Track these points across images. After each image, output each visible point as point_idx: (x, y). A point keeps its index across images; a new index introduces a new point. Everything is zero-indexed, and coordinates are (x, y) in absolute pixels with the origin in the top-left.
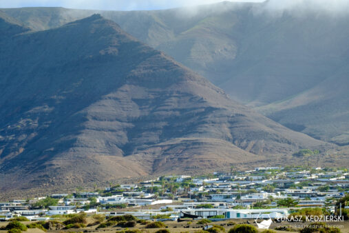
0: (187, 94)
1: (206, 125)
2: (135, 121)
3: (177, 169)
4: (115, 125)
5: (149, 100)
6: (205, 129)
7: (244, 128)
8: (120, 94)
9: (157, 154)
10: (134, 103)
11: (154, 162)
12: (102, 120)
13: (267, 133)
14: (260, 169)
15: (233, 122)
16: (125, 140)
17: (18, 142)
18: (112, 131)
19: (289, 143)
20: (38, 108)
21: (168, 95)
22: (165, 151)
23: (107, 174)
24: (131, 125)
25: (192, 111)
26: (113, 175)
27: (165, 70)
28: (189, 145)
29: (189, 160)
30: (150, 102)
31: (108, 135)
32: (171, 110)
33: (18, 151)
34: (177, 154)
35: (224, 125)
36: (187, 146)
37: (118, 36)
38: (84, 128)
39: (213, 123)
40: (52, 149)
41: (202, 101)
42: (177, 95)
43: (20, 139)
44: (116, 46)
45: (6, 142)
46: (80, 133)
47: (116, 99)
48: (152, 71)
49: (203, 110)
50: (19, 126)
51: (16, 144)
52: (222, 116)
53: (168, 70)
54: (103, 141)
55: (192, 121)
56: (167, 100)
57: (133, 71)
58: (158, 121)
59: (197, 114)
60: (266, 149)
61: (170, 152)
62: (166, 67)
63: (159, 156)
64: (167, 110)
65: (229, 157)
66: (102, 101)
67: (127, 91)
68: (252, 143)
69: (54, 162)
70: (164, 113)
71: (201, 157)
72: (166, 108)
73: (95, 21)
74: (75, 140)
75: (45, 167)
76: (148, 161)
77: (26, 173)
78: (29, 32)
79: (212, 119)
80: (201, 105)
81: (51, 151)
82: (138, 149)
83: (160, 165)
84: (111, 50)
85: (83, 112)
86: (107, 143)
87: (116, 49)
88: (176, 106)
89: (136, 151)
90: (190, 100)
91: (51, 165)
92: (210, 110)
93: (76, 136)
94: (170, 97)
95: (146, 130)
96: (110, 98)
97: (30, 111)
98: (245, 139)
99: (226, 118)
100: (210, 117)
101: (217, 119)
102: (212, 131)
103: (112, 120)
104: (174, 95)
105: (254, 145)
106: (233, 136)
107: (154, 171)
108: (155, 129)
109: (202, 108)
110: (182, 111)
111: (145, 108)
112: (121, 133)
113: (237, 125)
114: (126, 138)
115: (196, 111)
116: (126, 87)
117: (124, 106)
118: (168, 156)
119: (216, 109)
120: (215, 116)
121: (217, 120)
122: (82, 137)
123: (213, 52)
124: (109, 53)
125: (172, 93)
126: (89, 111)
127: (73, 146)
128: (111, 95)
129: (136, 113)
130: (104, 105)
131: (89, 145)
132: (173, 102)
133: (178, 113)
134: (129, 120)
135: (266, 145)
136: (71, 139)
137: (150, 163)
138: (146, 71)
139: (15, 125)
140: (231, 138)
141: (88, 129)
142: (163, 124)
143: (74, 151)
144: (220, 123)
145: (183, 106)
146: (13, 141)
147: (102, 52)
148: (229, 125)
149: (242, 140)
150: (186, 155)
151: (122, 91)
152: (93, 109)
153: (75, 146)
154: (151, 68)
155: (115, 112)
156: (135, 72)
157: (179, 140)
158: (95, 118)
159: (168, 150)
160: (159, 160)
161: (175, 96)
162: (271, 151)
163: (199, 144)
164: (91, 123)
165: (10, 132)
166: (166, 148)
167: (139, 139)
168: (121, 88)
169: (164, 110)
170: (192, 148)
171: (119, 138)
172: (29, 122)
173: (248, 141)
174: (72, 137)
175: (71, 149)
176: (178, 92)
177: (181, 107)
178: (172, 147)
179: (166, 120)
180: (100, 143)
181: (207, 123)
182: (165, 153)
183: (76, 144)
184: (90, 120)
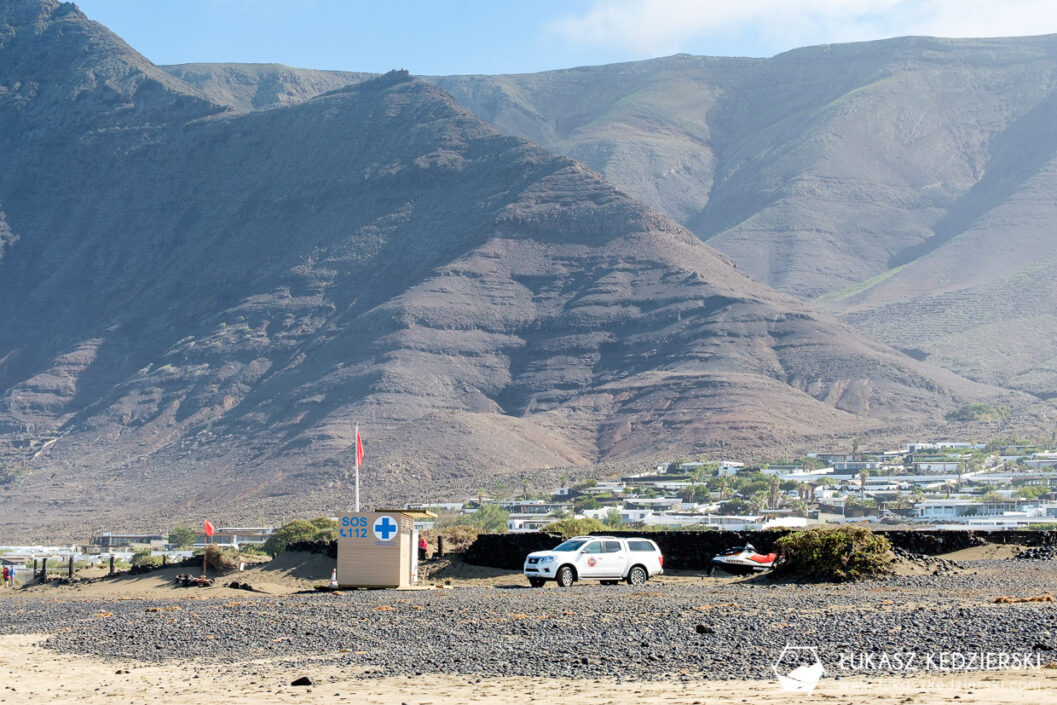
0: (654, 265)
1: (716, 341)
2: (523, 330)
3: (671, 447)
4: (475, 339)
5: (555, 278)
6: (712, 350)
7: (812, 349)
8: (481, 264)
9: (604, 411)
10: (517, 286)
11: (600, 431)
12: (441, 327)
13: (875, 363)
14: (919, 446)
15: (784, 332)
16: (503, 377)
17: (219, 381)
18: (470, 354)
19: (931, 388)
20: (265, 298)
21: (604, 266)
22: (625, 403)
23: (492, 460)
24: (516, 341)
25: (673, 307)
26: (507, 462)
27: (592, 205)
28: (687, 389)
29: (696, 425)
30: (560, 283)
31: (458, 363)
32: (616, 304)
33: (221, 403)
34: (659, 412)
35: (759, 340)
36: (682, 391)
37: (459, 123)
38: (397, 346)
39: (730, 334)
40: (319, 398)
41: (693, 280)
42: (628, 266)
43: (223, 374)
44: (456, 148)
45: (187, 383)
46: (389, 359)
47: (473, 275)
48: (558, 206)
49: (701, 303)
50: (218, 343)
51: (215, 388)
52: (751, 318)
53: (599, 204)
54: (447, 379)
55: (673, 330)
56: (603, 280)
57: (510, 206)
58: (586, 330)
59: (685, 315)
60: (876, 401)
61: (638, 404)
62: (593, 197)
63: (609, 417)
64: (605, 304)
65: (795, 418)
66: (437, 279)
67: (497, 256)
68: (838, 387)
69: (330, 430)
70: (598, 310)
71: (728, 417)
72: (603, 297)
73: (396, 87)
74: (379, 375)
75: (308, 441)
76: (584, 428)
77: (256, 457)
78: (226, 114)
79: (728, 326)
80: (693, 291)
81: (315, 402)
82: (539, 401)
83: (618, 438)
84: (445, 157)
85: (391, 305)
86: (459, 384)
87: (454, 155)
88: (628, 294)
89: (533, 404)
90: (664, 280)
91: (323, 437)
92: (719, 303)
93: (381, 367)
94: (611, 270)
95: (557, 353)
96: (457, 273)
97: (245, 306)
98: (818, 375)
99: (764, 323)
100: (721, 321)
101: (741, 325)
102: (734, 355)
103: (466, 328)
104: (620, 266)
105: (846, 391)
106: (787, 369)
107: (603, 453)
108: (577, 351)
109: (697, 298)
110: (645, 305)
111: (547, 299)
112: (491, 359)
113: (794, 342)
114: (506, 372)
115: (682, 307)
116: (496, 245)
117: (496, 293)
118: (634, 417)
119: (734, 301)
120: (735, 320)
121: (742, 328)
122: (395, 369)
123: (659, 176)
124: (440, 163)
125: (613, 261)
126: (406, 304)
127: (373, 391)
128: (458, 265)
129: (526, 309)
130: (443, 291)
131: (416, 389)
132: (620, 284)
133: (634, 312)
134: (510, 328)
135: (875, 391)
136: (366, 372)
137: (589, 434)
138: (543, 208)
139: (206, 340)
140: (782, 372)
141: (408, 347)
142: (600, 337)
143: (379, 404)
144: (750, 336)
145: (646, 294)
146: (204, 381)
147: (422, 162)
148: (773, 342)
149: (811, 380)
150: (683, 412)
151: (487, 256)
152: (417, 300)
153: (380, 391)
154: (556, 199)
155: (473, 308)
156: (517, 210)
157: (657, 376)
158: (423, 322)
159: (631, 400)
160: (612, 426)
161: (623, 270)
162: (891, 405)
163: (714, 385)
164: (415, 334)
165: (197, 358)
166: (625, 396)
167: (540, 375)
168: (484, 249)
169: (597, 303)
170: (697, 397)
171: (487, 372)
172: (241, 333)
173: (828, 380)
174: (367, 368)
175: (370, 397)
176: (631, 259)
177: (640, 297)
178: (642, 393)
179: (604, 327)
180: (440, 385)
181: (715, 335)
182: (625, 408)
183: (381, 385)
184: (412, 326)
